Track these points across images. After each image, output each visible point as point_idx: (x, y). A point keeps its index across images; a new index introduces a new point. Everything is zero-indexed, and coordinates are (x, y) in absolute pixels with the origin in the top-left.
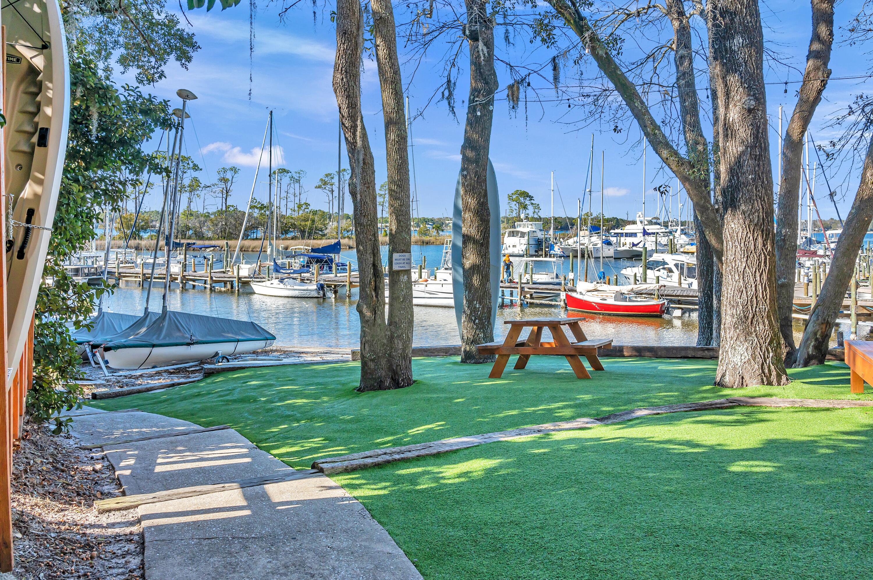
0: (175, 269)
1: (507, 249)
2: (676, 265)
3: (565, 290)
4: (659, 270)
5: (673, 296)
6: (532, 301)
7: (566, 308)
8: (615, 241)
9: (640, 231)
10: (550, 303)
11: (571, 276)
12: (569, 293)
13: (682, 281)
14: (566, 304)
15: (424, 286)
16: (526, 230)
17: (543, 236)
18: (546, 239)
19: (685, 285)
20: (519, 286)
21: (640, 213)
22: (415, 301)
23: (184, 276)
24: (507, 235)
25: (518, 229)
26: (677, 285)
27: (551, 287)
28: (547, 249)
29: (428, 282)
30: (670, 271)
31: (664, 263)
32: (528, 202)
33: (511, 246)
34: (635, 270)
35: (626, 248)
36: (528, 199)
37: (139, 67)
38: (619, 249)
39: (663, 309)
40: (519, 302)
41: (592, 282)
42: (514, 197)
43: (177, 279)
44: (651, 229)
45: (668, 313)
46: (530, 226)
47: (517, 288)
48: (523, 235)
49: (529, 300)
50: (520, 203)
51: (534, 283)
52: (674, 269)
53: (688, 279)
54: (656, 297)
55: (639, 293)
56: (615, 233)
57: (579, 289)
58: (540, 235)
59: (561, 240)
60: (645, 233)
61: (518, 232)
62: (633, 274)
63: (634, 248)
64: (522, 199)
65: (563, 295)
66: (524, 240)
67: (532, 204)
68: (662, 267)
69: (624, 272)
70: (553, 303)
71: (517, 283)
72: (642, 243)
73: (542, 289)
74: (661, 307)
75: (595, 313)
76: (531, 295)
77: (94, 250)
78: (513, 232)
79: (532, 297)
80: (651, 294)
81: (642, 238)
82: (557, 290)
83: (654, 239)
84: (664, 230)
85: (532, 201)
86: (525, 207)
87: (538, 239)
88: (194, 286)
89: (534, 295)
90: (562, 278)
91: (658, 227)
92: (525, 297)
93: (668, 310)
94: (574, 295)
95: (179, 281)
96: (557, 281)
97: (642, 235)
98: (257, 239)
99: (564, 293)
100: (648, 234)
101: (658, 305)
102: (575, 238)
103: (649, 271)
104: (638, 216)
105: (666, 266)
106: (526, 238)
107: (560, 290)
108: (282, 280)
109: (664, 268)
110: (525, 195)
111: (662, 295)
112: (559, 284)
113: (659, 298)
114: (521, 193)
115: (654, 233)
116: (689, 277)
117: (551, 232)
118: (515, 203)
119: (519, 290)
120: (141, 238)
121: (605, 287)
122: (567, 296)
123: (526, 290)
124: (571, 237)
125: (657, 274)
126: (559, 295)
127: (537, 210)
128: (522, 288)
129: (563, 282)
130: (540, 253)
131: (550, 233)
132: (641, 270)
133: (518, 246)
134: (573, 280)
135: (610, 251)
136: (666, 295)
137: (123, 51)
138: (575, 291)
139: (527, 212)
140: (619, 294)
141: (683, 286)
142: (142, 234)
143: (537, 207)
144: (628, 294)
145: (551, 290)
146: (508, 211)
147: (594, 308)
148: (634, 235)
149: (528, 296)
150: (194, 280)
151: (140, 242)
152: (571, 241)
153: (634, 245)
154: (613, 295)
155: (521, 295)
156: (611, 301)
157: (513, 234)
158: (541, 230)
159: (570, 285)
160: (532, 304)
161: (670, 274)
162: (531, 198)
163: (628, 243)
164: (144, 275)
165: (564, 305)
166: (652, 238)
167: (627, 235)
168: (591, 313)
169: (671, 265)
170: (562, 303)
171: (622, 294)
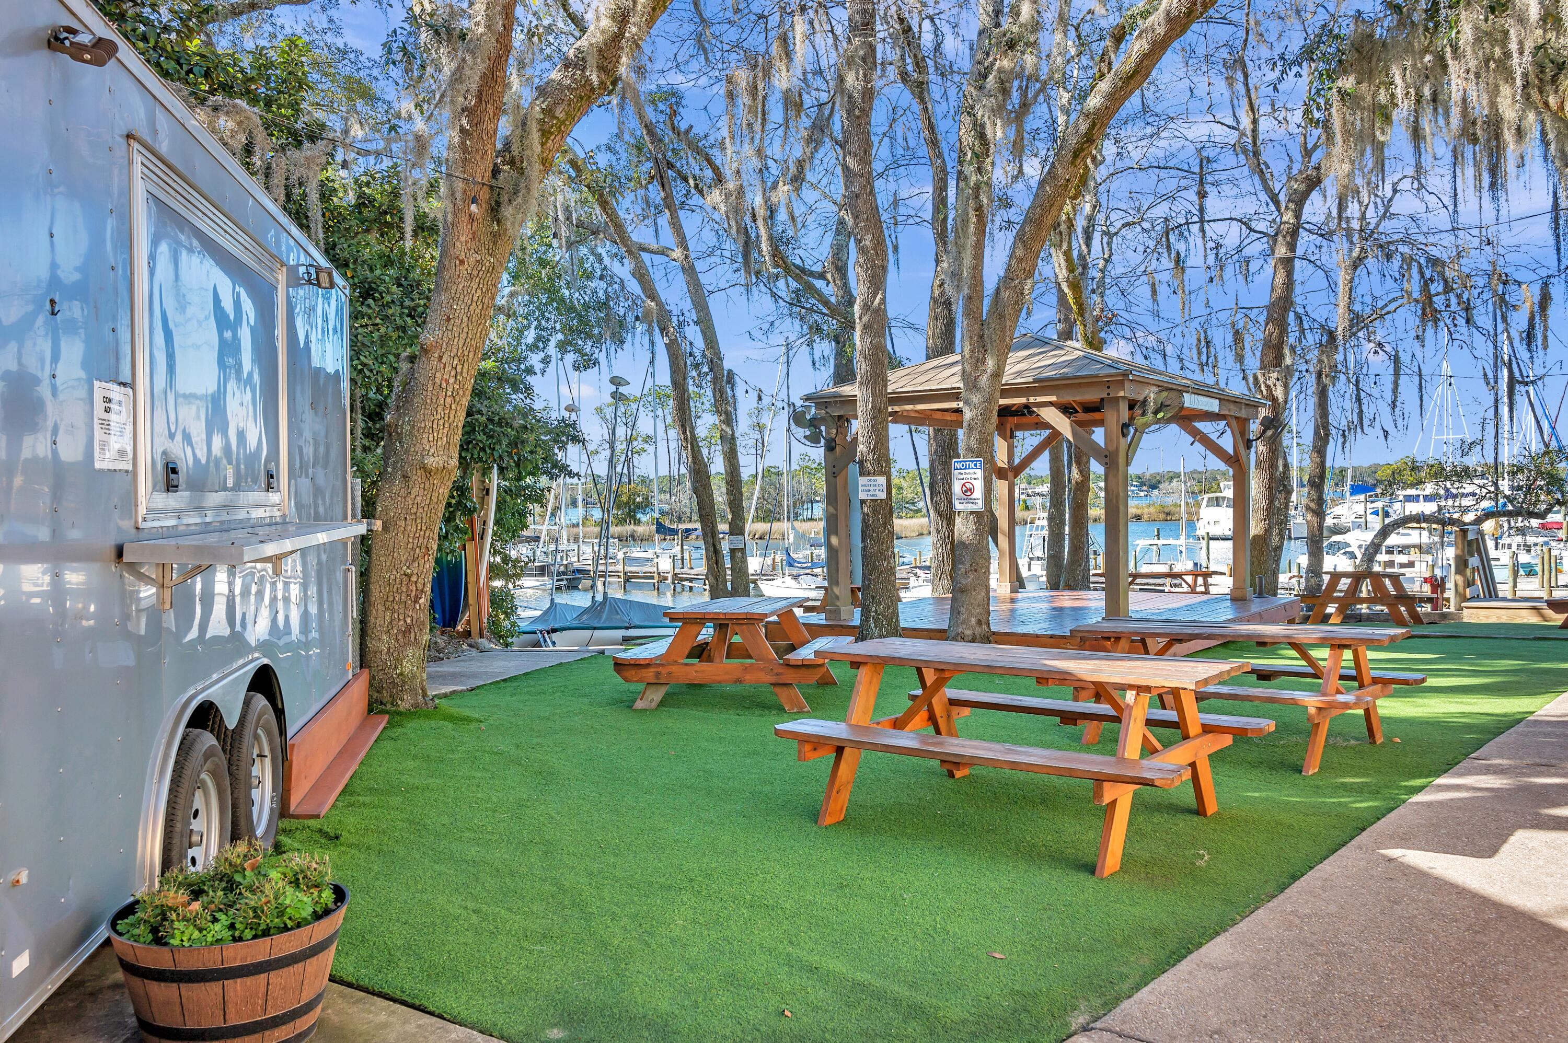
0: (665, 564)
23: (676, 574)
24: (1204, 503)
33: (1212, 523)
37: (576, 351)
43: (666, 578)
77: (565, 542)
78: (1217, 498)
88: (691, 588)
95: (669, 581)
98: (812, 519)
108: (796, 577)
120: (638, 522)
133: (1222, 521)
137: (560, 336)
142: (639, 516)
150: (691, 580)
151: (636, 528)
157: (1216, 502)
164: (625, 573)
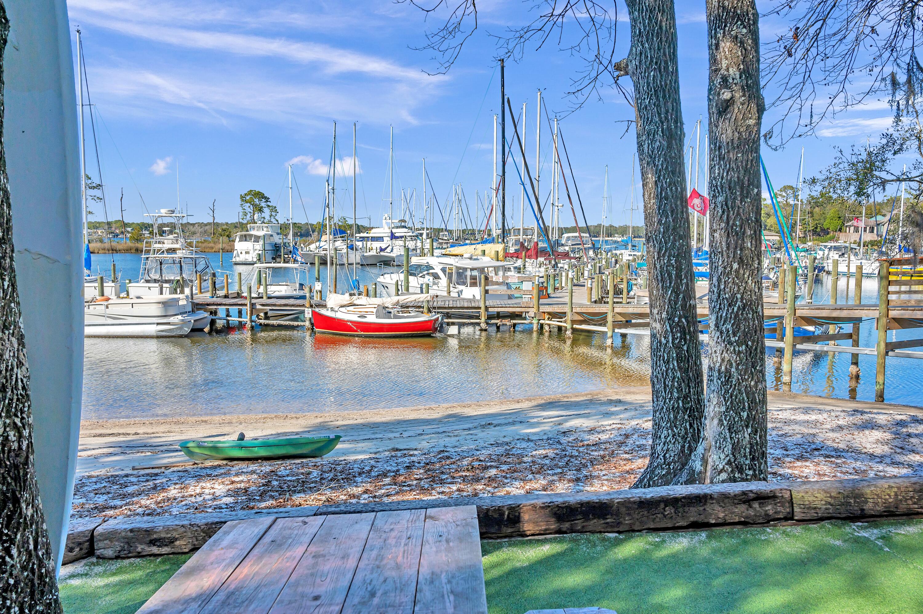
1: (238, 256)
2: (444, 270)
3: (311, 306)
4: (423, 277)
5: (445, 308)
6: (267, 322)
7: (313, 329)
8: (361, 246)
9: (386, 235)
10: (292, 323)
11: (318, 286)
12: (317, 310)
13: (452, 289)
14: (312, 324)
15: (103, 307)
16: (261, 233)
17: (281, 241)
18: (285, 244)
19: (454, 294)
20: (247, 302)
21: (386, 216)
22: (88, 331)
24: (238, 239)
25: (252, 232)
26: (445, 294)
27: (291, 301)
28: (286, 256)
29: (110, 302)
30: (436, 276)
31: (429, 267)
32: (263, 204)
33: (244, 252)
34: (395, 277)
35: (373, 253)
36: (264, 200)
38: (365, 254)
39: (436, 326)
40: (248, 325)
41: (343, 294)
42: (248, 198)
44: (399, 232)
45: (441, 330)
46: (265, 229)
47: (246, 305)
48: (257, 239)
49: (262, 321)
50: (255, 206)
51: (269, 298)
52: (441, 274)
53: (457, 286)
54: (425, 310)
55: (405, 307)
56: (360, 238)
57: (330, 304)
58: (277, 239)
59: (302, 245)
60: (393, 237)
61: (251, 236)
62: (394, 282)
63: (382, 253)
64: (257, 201)
65: (308, 313)
66: (259, 246)
67: (268, 206)
68: (426, 272)
69: (381, 279)
70: (296, 323)
71: (246, 298)
72: (390, 248)
73: (280, 305)
74: (435, 323)
75: (351, 335)
76: (266, 314)
78: (245, 236)
79: (267, 317)
80: (420, 307)
81: (390, 243)
82: (300, 306)
83: (401, 243)
84: (411, 234)
85: (269, 203)
86: (261, 210)
87: (276, 244)
89: (270, 314)
90: (307, 290)
91: (405, 230)
92: (258, 316)
93: (441, 327)
94: (323, 312)
96: (301, 293)
97: (389, 239)
99: (310, 310)
100: (397, 238)
101: (430, 321)
102: (318, 244)
103: (411, 278)
104: (384, 218)
105: (431, 271)
106: (261, 242)
107: (303, 306)
109: (428, 274)
110: (261, 196)
111: (434, 308)
112: (303, 297)
113: (429, 311)
114: (255, 194)
115: (402, 237)
116: (458, 284)
117: (290, 236)
118: (249, 204)
119: (248, 307)
121: (363, 300)
122: (314, 313)
123: (258, 307)
124: (312, 243)
125: (421, 281)
126: (303, 312)
127: (274, 214)
128: (253, 305)
129: (308, 295)
130: (278, 260)
131: (288, 237)
132: (402, 276)
133: (251, 252)
134: (321, 292)
135: (355, 257)
136: (439, 308)
138: (325, 306)
139: (263, 215)
140: (381, 309)
141: (452, 294)
143: (274, 209)
144: (392, 308)
145: (293, 305)
146: (241, 214)
147: (350, 329)
148: (380, 239)
149: (262, 315)
152: (313, 247)
153: (382, 250)
154: (375, 310)
155: (252, 314)
156: (372, 319)
157: (245, 238)
158: (278, 234)
159: (317, 298)
160: (267, 325)
161: (436, 281)
162: (267, 199)
163: (374, 248)
165: (310, 326)
166: (400, 243)
167: (374, 239)
168: (346, 335)
169: (438, 270)
170: (307, 324)
171: (385, 308)
